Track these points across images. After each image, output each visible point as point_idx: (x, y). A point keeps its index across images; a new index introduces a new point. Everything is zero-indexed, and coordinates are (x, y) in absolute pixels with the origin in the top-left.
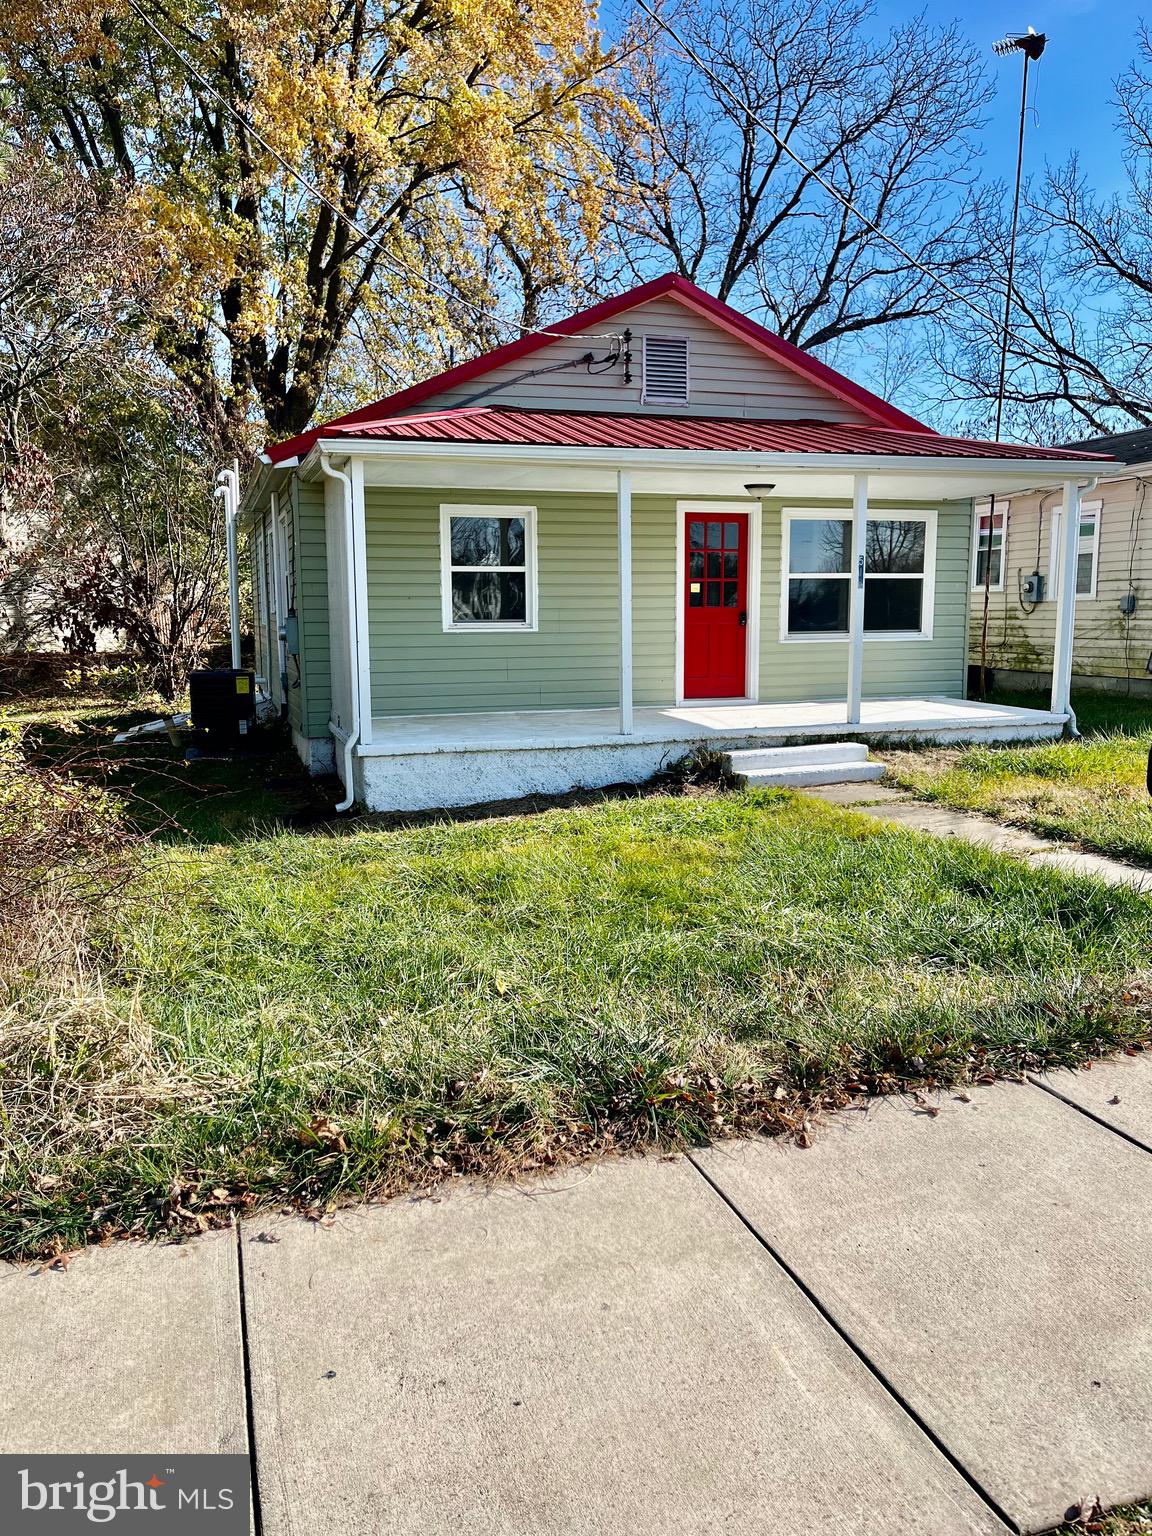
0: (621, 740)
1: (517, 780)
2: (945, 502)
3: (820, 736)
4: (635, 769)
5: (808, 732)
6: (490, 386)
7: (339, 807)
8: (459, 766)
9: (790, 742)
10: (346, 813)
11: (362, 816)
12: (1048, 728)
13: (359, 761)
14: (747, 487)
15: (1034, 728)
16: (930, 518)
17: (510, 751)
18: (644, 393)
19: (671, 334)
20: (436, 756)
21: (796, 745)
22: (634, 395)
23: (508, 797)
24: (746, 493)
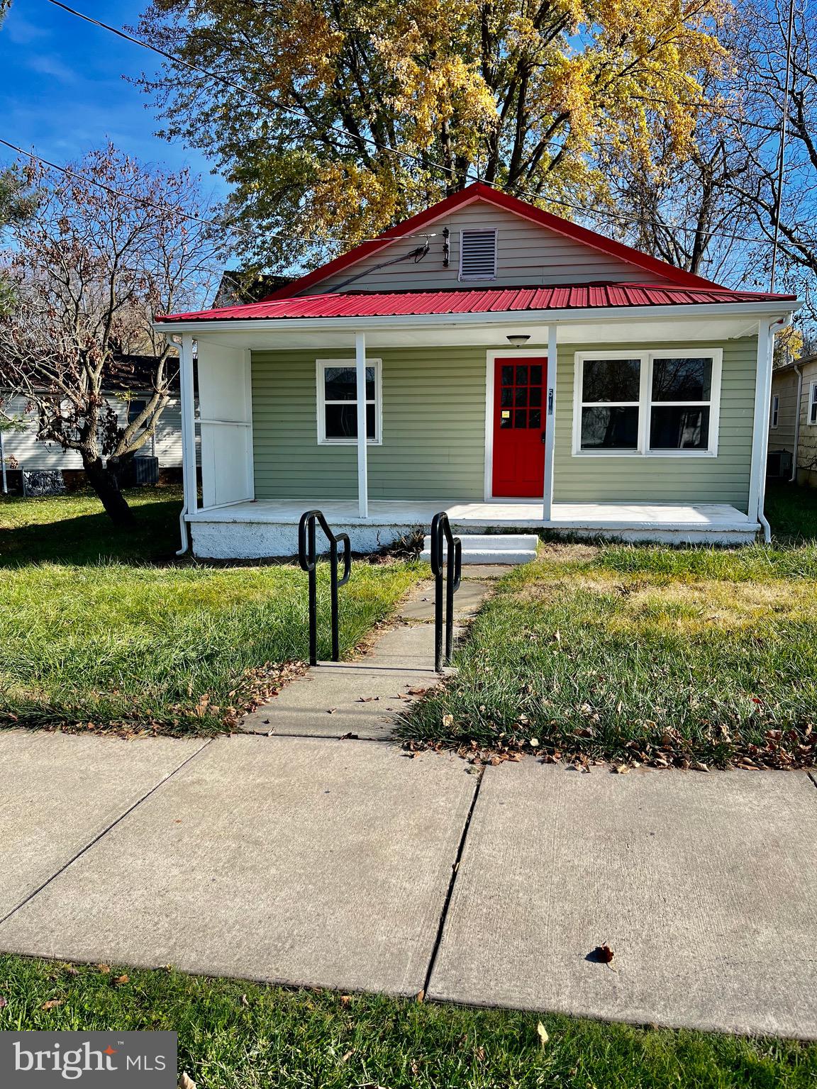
0: (357, 522)
1: (288, 544)
2: (731, 341)
3: (516, 529)
4: (370, 543)
5: (502, 525)
6: (349, 278)
7: (177, 553)
8: (248, 531)
9: (490, 531)
10: (180, 557)
11: (189, 559)
12: (739, 535)
13: (188, 524)
14: (509, 337)
15: (724, 534)
16: (716, 355)
17: (284, 524)
18: (461, 272)
19: (482, 228)
20: (234, 524)
21: (496, 534)
22: (453, 275)
23: (281, 555)
24: (508, 342)
